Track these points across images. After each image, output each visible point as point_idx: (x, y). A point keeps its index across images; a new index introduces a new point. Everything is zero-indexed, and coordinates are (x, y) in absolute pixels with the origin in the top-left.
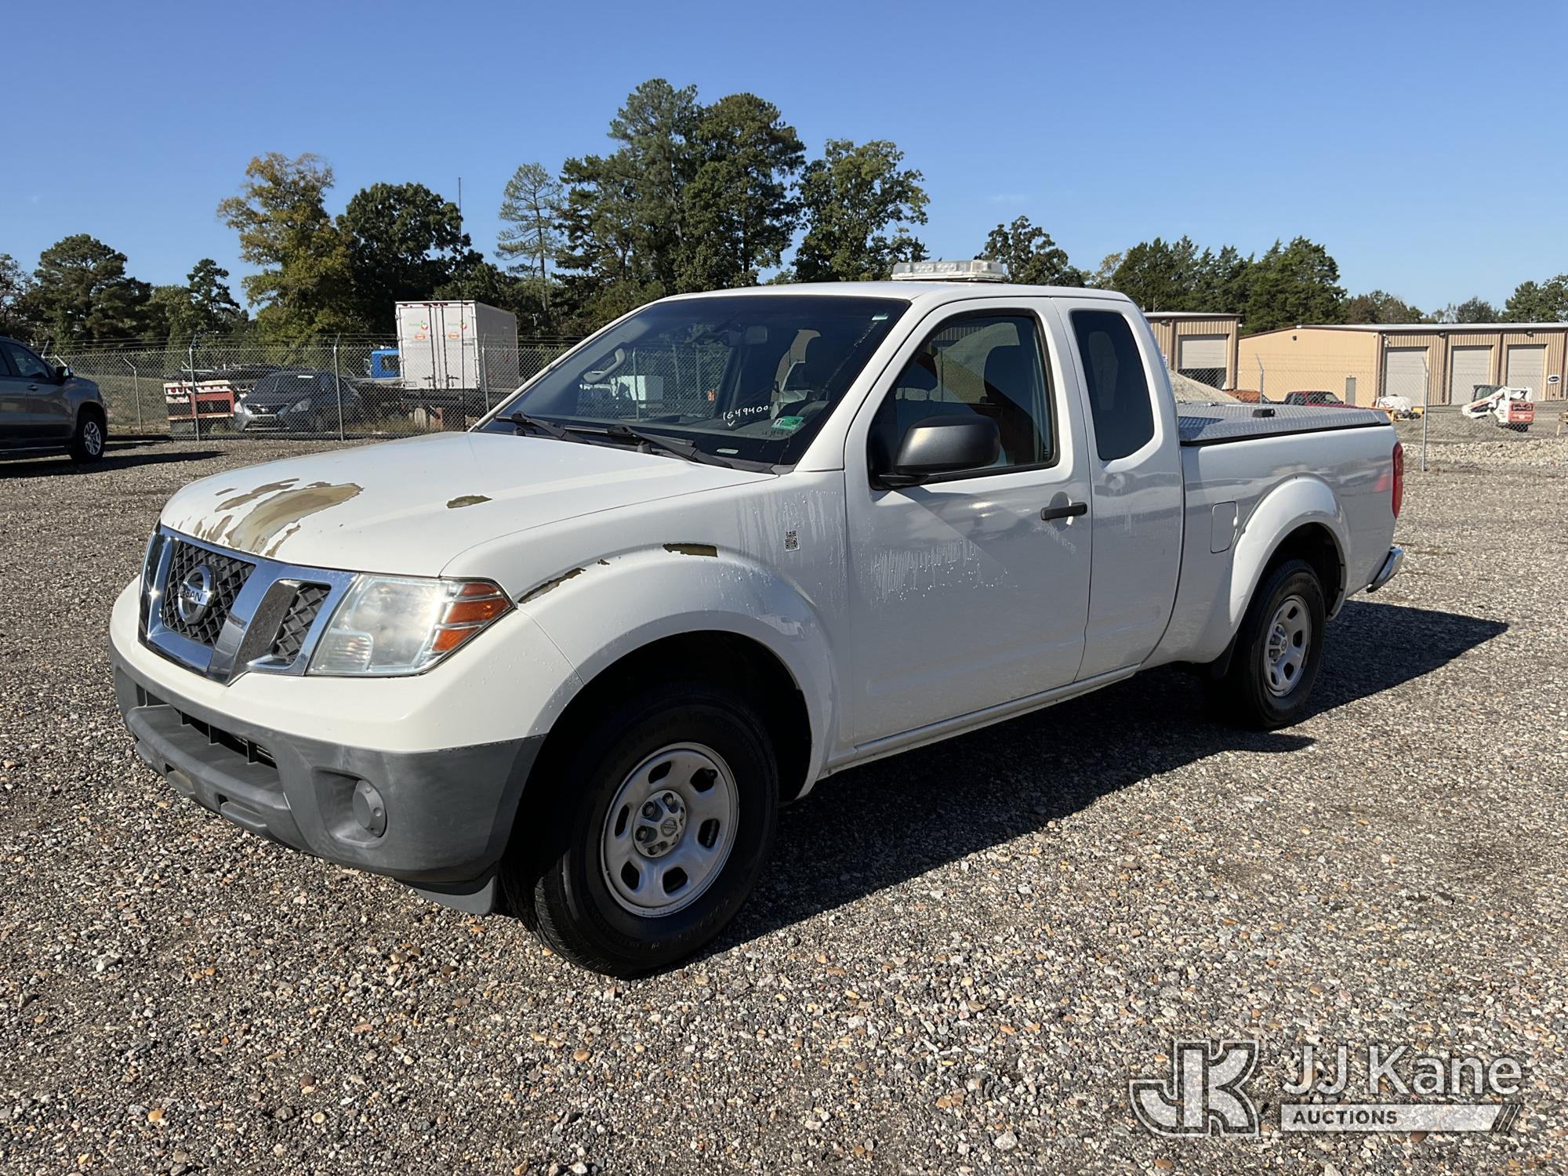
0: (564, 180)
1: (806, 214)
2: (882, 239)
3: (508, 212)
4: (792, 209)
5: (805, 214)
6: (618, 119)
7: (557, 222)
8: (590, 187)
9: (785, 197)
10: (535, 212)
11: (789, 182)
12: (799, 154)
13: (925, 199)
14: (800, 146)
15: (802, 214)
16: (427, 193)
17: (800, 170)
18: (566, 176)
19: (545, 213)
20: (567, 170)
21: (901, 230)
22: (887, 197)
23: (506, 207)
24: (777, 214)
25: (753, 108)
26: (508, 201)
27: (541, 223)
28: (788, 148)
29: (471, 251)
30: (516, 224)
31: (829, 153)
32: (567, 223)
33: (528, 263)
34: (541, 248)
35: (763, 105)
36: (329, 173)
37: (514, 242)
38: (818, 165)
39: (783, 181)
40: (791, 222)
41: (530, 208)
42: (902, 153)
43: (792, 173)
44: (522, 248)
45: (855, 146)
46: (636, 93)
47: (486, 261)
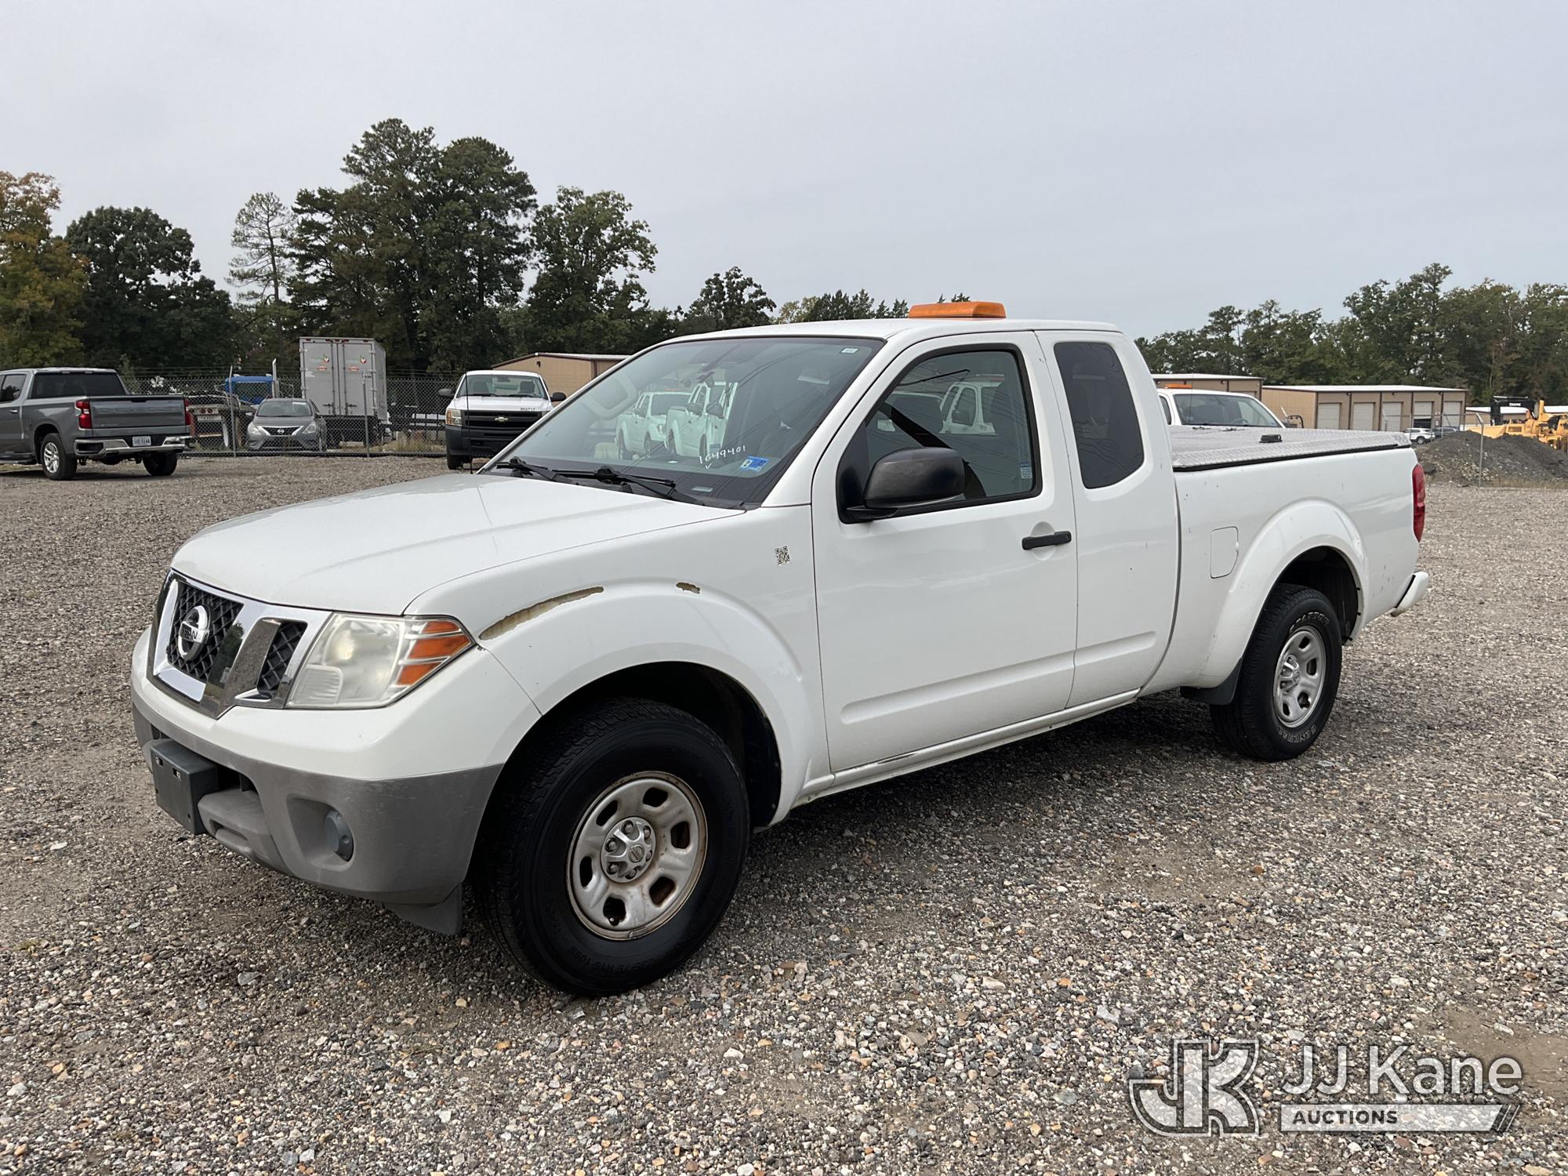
0: (296, 210)
1: (537, 256)
2: (610, 282)
3: (239, 239)
4: (523, 249)
5: (535, 254)
6: (351, 155)
7: (288, 251)
8: (320, 218)
9: (517, 238)
10: (269, 241)
11: (521, 221)
12: (531, 197)
13: (654, 249)
14: (530, 190)
15: (532, 254)
16: (156, 217)
17: (531, 213)
18: (299, 207)
19: (277, 242)
20: (300, 201)
21: (631, 276)
22: (616, 243)
23: (236, 233)
24: (509, 253)
25: (485, 152)
26: (239, 228)
27: (273, 252)
28: (519, 190)
29: (203, 278)
30: (248, 250)
31: (560, 199)
32: (297, 252)
33: (258, 291)
34: (275, 276)
35: (493, 149)
36: (54, 194)
37: (246, 270)
38: (548, 209)
39: (518, 222)
40: (522, 262)
41: (262, 236)
42: (630, 204)
43: (526, 216)
44: (252, 275)
45: (585, 195)
46: (372, 131)
47: (217, 288)
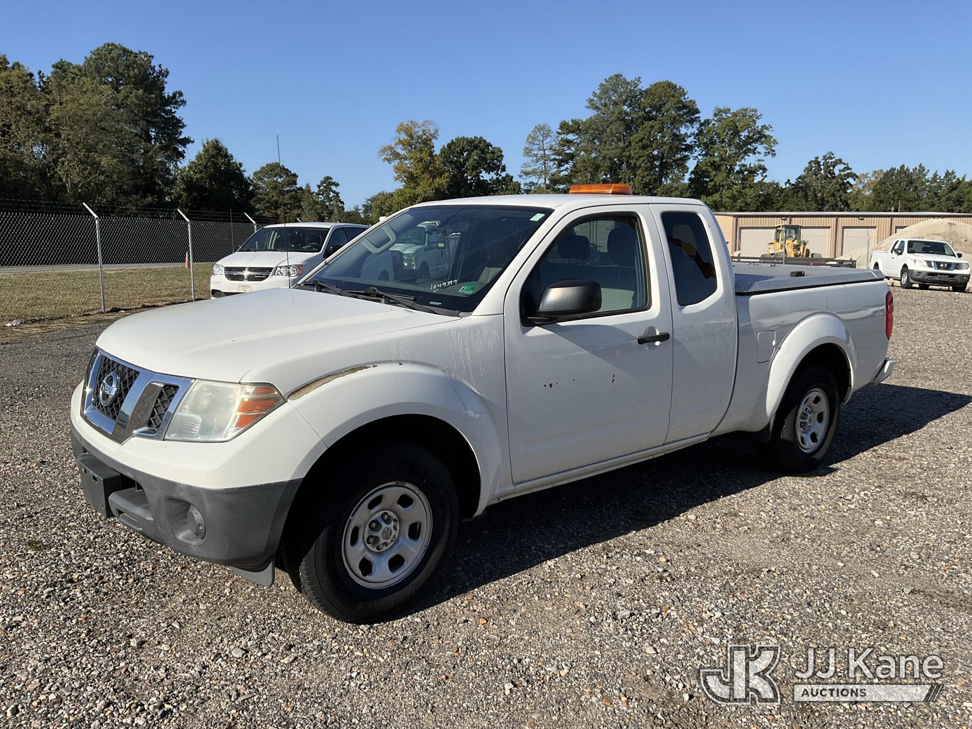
0: (558, 133)
1: (697, 151)
2: (744, 165)
3: (528, 152)
4: (689, 148)
6: (592, 97)
7: (552, 157)
8: (571, 137)
9: (685, 141)
10: (543, 152)
11: (688, 131)
12: (697, 115)
13: (775, 142)
14: (697, 111)
15: (694, 151)
16: (485, 141)
17: (696, 125)
18: (560, 131)
19: (547, 152)
20: (561, 128)
21: (759, 160)
22: (750, 140)
23: (526, 148)
24: (680, 151)
25: (670, 90)
26: (527, 145)
27: (545, 158)
28: (689, 111)
29: (507, 174)
30: (531, 158)
31: (716, 115)
32: (557, 157)
33: (535, 181)
34: (545, 173)
35: (675, 87)
36: (436, 131)
37: (529, 169)
38: (707, 122)
40: (687, 156)
41: (539, 149)
42: (761, 115)
43: (693, 127)
44: (534, 173)
45: (732, 111)
46: (604, 83)
47: (514, 180)
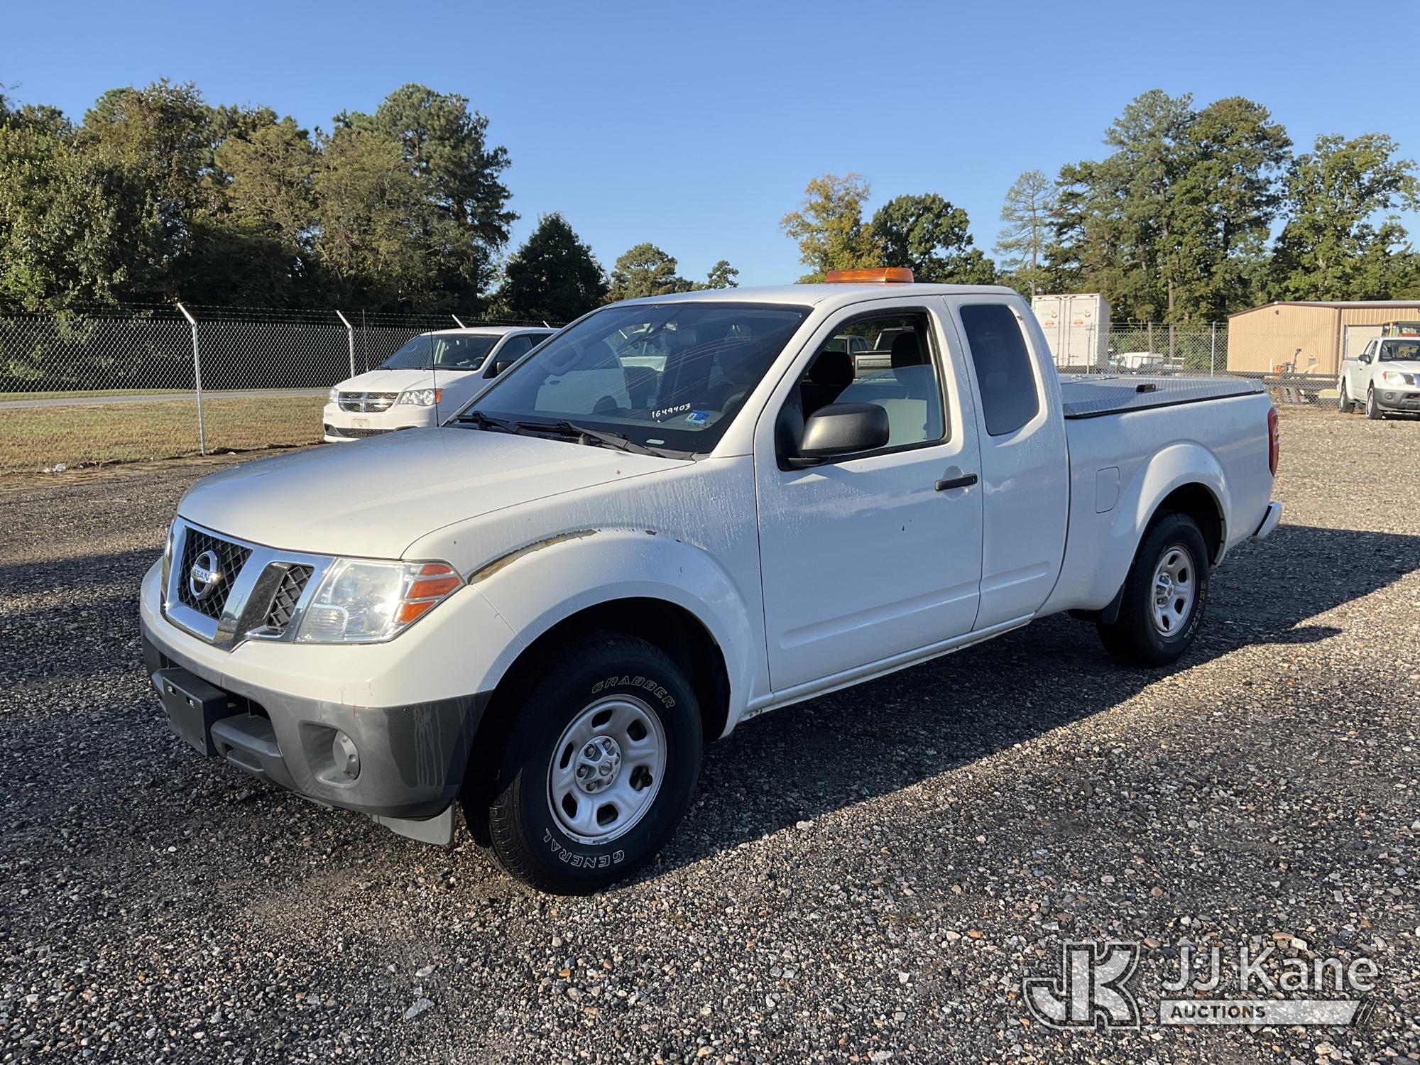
0: (1058, 184)
1: (1287, 206)
2: (1366, 226)
3: (1008, 214)
4: (1273, 201)
5: (1285, 205)
6: (1113, 127)
7: (1048, 220)
8: (1078, 188)
9: (1267, 190)
10: (1032, 213)
11: (1272, 175)
12: (1286, 149)
14: (1287, 143)
15: (1282, 206)
16: (941, 200)
17: (1286, 165)
18: (1061, 180)
19: (1039, 213)
20: (1063, 174)
21: (1393, 218)
22: (1377, 185)
23: (1006, 209)
24: (1258, 205)
25: (1242, 110)
26: (1008, 204)
27: (1035, 222)
28: (1274, 143)
29: (974, 249)
30: (1013, 223)
31: (1318, 148)
32: (1056, 221)
33: (1019, 258)
34: (1035, 244)
35: (1251, 106)
36: (867, 190)
37: (1010, 240)
38: (1305, 159)
39: (1270, 175)
40: (1271, 213)
41: (1026, 209)
42: (1397, 144)
43: (1279, 168)
44: (1017, 245)
45: (1346, 140)
46: (1133, 104)
47: (985, 257)
